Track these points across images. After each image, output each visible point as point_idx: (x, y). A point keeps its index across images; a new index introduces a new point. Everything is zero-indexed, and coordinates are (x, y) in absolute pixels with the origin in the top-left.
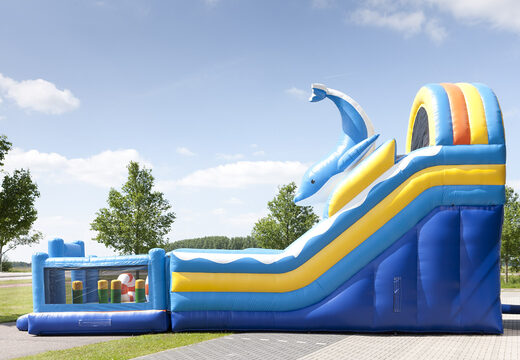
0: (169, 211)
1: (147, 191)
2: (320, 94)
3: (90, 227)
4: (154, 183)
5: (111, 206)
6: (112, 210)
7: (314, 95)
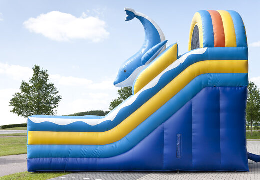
0: (58, 94)
1: (45, 83)
2: (131, 15)
3: (10, 104)
4: (49, 78)
5: (23, 92)
6: (23, 94)
7: (127, 16)
